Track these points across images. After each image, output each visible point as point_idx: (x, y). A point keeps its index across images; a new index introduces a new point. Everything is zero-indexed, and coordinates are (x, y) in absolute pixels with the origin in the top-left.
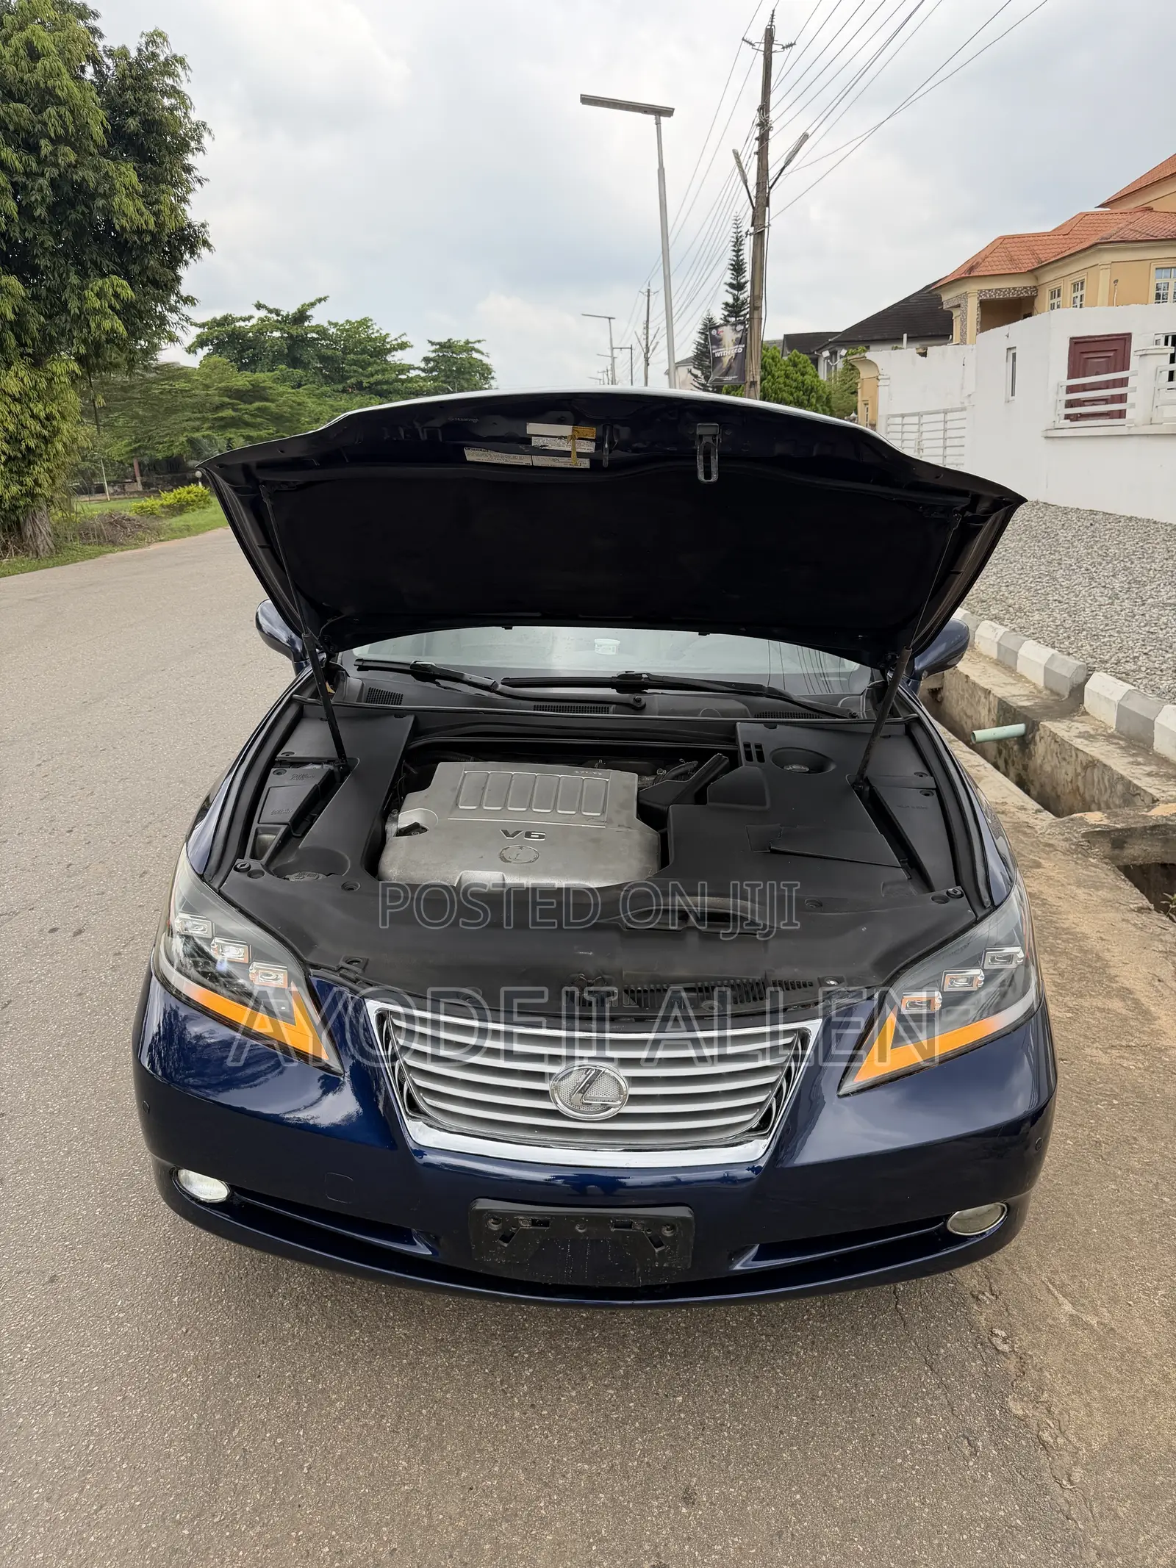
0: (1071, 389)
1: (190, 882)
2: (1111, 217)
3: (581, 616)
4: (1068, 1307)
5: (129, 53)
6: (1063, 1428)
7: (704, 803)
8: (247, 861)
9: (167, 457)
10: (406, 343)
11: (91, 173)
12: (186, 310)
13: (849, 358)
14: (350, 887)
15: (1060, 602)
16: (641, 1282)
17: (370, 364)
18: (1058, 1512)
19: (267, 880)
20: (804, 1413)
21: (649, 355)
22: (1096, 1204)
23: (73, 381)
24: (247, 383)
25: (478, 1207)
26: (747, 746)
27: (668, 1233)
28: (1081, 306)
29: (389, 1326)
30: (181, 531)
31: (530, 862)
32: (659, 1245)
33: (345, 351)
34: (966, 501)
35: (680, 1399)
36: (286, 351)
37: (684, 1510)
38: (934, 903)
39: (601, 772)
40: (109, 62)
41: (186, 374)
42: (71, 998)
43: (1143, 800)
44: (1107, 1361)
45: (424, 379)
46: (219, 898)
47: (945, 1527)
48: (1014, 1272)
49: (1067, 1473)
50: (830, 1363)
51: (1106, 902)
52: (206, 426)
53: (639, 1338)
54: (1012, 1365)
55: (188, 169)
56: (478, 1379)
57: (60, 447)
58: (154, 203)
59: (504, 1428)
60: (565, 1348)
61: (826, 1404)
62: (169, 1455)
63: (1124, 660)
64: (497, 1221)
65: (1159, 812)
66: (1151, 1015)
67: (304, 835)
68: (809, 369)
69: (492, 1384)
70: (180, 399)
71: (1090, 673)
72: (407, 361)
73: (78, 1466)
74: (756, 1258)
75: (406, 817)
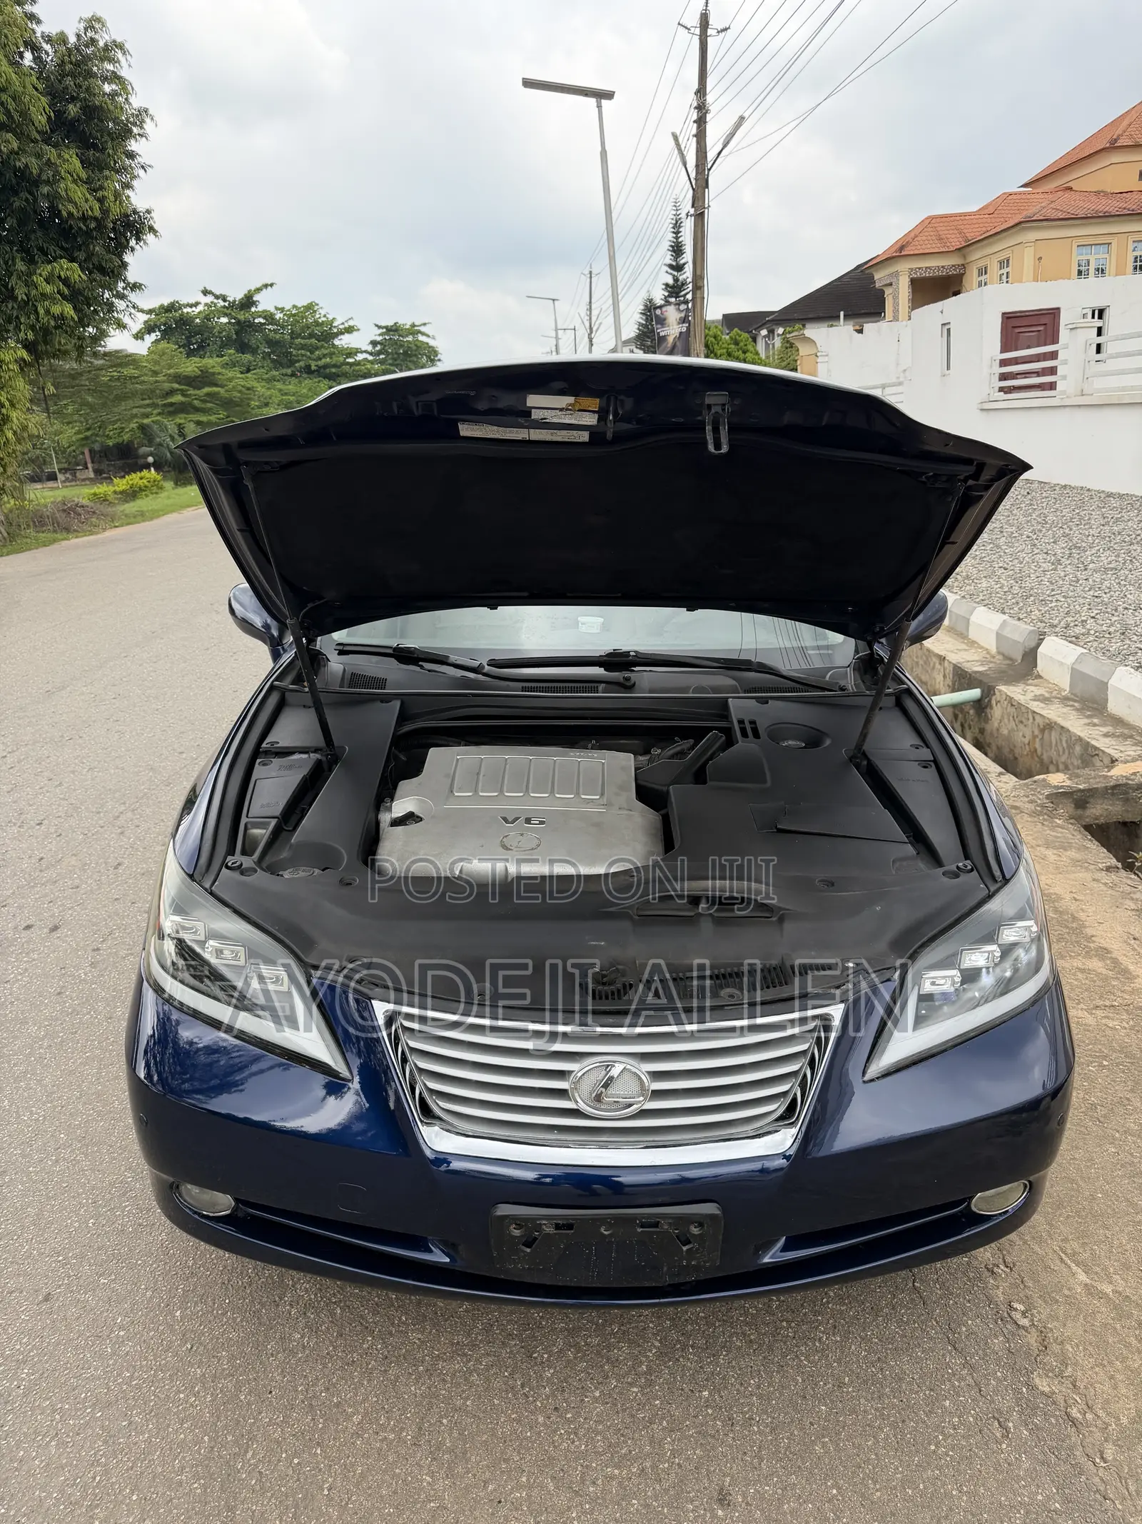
0: (1004, 363)
1: (178, 880)
2: (1033, 196)
3: (569, 595)
4: (1082, 1277)
5: (67, 38)
6: (1090, 1403)
7: (705, 782)
8: (237, 859)
9: (118, 443)
10: (353, 327)
11: (33, 160)
12: (133, 297)
13: (788, 336)
14: (348, 881)
15: (1006, 569)
16: (668, 1280)
17: (317, 348)
18: (1095, 1492)
19: (261, 878)
20: (832, 1402)
21: (593, 335)
22: (1098, 1169)
23: (22, 369)
24: (196, 369)
25: (499, 1213)
26: (741, 722)
27: (695, 1230)
28: (1007, 282)
29: (402, 1331)
30: (135, 517)
31: (532, 849)
32: (687, 1242)
33: (293, 335)
34: (971, 469)
35: (706, 1393)
36: (234, 336)
37: (720, 1513)
38: (945, 879)
39: (596, 753)
40: (47, 47)
41: (134, 360)
42: (50, 997)
43: (1101, 761)
44: (1126, 1330)
45: (372, 362)
46: (212, 899)
47: (985, 1516)
48: (1025, 1242)
49: (1100, 1451)
50: (853, 1347)
51: (1075, 862)
52: (155, 412)
53: (659, 1331)
54: (1032, 1339)
55: (131, 155)
56: (497, 1384)
57: (10, 435)
58: (98, 189)
59: (529, 1434)
60: (584, 1346)
61: (854, 1391)
62: (180, 1483)
63: (1072, 624)
64: (519, 1226)
65: (1119, 772)
66: (1130, 973)
67: (295, 828)
68: (750, 347)
69: (512, 1388)
70: (130, 386)
71: (1042, 637)
72: (354, 345)
73: (84, 1499)
74: (785, 1249)
75: (400, 807)
